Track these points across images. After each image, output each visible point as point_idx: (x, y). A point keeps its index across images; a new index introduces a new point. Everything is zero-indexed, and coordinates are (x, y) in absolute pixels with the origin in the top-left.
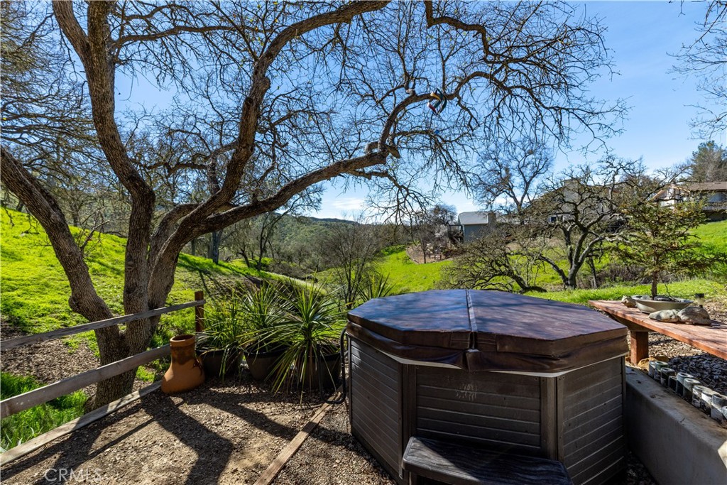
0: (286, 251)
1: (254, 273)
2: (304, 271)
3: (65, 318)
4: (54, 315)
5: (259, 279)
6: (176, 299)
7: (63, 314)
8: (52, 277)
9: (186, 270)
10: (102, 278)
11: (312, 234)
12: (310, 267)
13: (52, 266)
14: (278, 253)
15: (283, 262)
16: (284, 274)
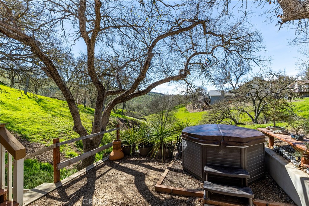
0: (132, 107)
1: (120, 116)
2: (140, 115)
3: (44, 136)
4: (40, 134)
5: (122, 119)
6: (89, 128)
7: (43, 134)
8: (35, 118)
9: (91, 115)
10: (56, 118)
11: (143, 99)
12: (142, 114)
13: (34, 113)
14: (128, 107)
15: (131, 111)
16: (132, 117)
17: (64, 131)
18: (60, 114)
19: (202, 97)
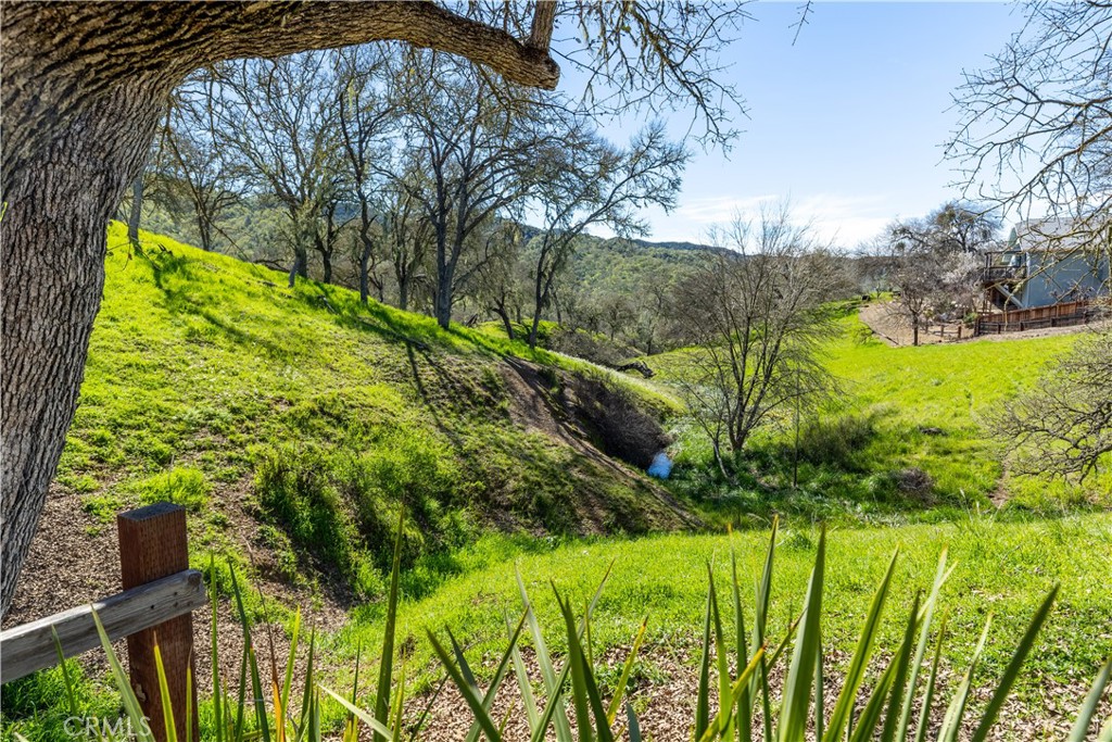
0: (585, 309)
1: (522, 352)
2: (623, 352)
3: (102, 441)
4: (82, 431)
5: (532, 366)
7: (99, 432)
8: (103, 343)
9: (380, 339)
11: (636, 275)
12: (633, 344)
14: (568, 311)
15: (579, 331)
16: (581, 357)
17: (217, 422)
18: (231, 331)
19: (968, 262)
